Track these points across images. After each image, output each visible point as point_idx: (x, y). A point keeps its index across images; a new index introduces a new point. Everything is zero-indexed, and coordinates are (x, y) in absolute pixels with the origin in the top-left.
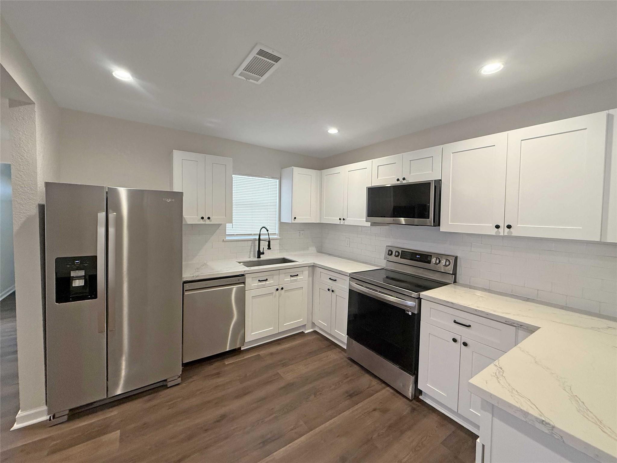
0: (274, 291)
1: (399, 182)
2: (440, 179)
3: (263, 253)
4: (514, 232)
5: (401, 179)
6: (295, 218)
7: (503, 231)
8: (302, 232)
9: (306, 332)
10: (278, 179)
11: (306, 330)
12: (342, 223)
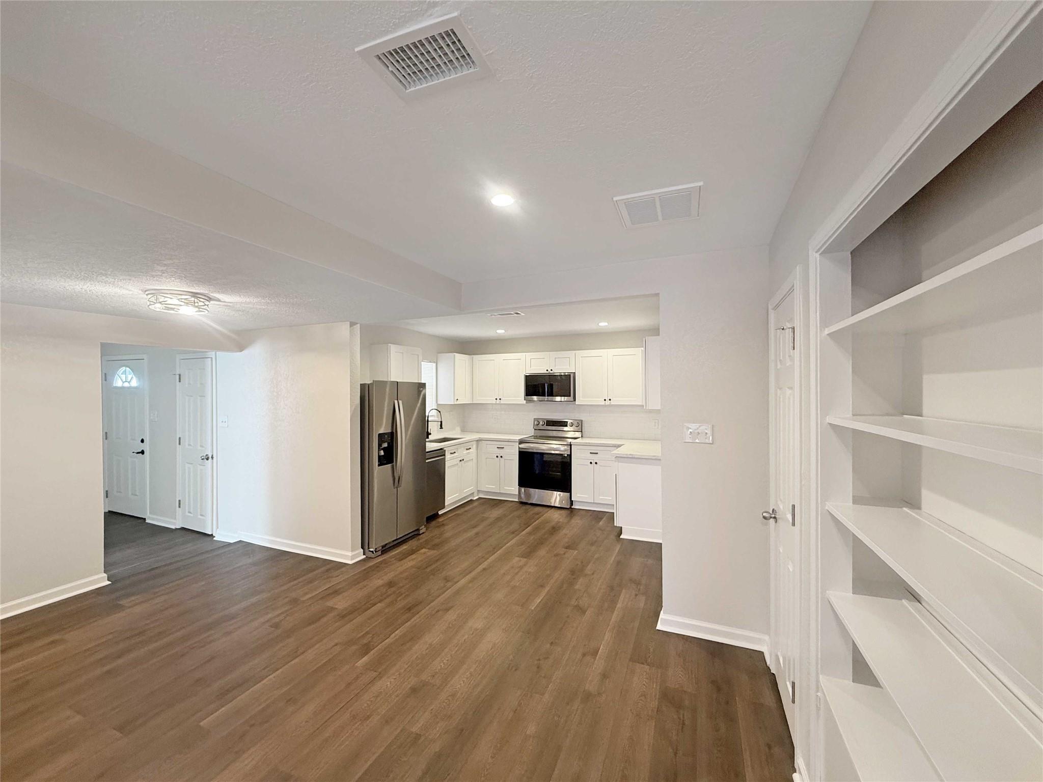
0: (458, 462)
1: (548, 372)
2: (574, 372)
3: (430, 434)
4: (612, 403)
5: (549, 370)
6: (457, 400)
7: (608, 402)
8: (451, 412)
9: (475, 499)
10: (434, 362)
11: (474, 497)
12: (497, 403)
